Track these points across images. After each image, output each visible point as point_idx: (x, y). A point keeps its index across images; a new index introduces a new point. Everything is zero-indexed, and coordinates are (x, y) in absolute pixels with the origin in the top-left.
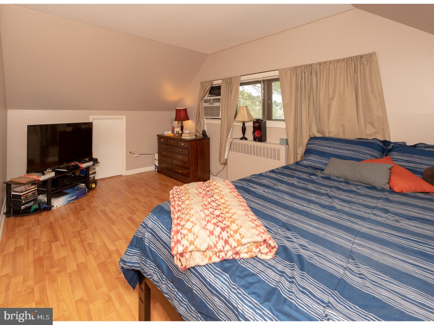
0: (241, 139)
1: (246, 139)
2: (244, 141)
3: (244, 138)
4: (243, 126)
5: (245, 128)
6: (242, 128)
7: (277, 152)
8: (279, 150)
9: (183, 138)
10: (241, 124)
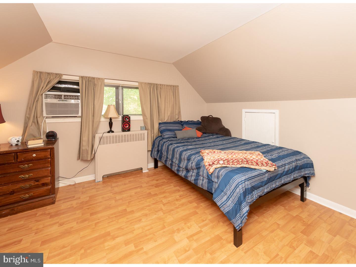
0: (109, 132)
1: (113, 132)
2: (111, 134)
3: (111, 131)
4: (110, 121)
5: (112, 123)
6: (110, 123)
7: (142, 135)
8: (144, 134)
9: (29, 147)
10: (109, 120)
